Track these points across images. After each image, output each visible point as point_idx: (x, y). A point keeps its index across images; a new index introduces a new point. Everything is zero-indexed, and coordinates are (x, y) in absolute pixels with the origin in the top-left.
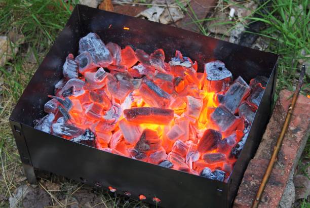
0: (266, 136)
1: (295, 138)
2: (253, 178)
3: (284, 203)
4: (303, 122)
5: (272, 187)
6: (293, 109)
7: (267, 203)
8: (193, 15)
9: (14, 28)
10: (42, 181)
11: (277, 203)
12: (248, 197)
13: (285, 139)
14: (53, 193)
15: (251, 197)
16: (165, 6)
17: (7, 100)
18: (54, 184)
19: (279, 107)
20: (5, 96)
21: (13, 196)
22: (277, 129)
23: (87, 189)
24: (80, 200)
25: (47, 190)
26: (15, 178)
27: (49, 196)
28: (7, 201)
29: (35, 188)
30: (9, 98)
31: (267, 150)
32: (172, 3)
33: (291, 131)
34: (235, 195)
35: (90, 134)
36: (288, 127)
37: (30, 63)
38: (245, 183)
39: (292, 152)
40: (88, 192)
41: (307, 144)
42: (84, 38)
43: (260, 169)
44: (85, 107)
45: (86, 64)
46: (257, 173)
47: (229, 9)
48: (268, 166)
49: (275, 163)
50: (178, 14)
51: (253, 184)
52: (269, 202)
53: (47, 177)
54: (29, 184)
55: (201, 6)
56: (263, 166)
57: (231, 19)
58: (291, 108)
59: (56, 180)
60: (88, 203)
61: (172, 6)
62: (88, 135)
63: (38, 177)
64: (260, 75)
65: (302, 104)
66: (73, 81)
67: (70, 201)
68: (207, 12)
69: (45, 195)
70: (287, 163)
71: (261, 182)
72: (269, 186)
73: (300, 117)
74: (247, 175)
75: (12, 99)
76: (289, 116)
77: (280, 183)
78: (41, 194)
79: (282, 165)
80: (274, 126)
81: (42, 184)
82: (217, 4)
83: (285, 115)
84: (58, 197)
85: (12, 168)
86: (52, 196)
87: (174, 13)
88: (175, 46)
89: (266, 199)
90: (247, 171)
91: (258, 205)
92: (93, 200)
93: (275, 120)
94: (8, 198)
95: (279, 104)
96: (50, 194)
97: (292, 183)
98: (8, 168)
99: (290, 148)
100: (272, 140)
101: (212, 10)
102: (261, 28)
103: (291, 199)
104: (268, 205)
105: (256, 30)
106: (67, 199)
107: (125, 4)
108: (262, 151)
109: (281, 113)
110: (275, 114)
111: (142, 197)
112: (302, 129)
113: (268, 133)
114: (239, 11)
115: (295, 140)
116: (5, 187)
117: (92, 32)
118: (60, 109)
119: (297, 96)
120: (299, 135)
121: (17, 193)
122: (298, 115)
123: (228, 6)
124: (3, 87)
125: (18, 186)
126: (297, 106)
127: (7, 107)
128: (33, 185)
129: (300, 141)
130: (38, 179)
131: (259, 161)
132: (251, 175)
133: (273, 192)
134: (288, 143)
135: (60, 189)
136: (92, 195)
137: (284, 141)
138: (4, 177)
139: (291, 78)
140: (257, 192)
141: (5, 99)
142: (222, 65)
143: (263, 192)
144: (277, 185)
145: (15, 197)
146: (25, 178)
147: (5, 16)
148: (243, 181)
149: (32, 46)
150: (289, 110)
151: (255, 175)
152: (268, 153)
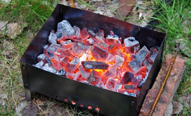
0: (158, 78)
1: (174, 79)
2: (151, 99)
3: (167, 114)
4: (178, 71)
5: (161, 104)
6: (173, 64)
7: (157, 112)
8: (119, 16)
9: (21, 19)
10: (34, 100)
11: (163, 112)
12: (148, 108)
13: (168, 79)
14: (40, 106)
15: (149, 109)
16: (104, 10)
17: (16, 57)
18: (41, 101)
19: (165, 63)
20: (15, 55)
21: (18, 107)
22: (164, 74)
23: (58, 105)
24: (55, 111)
25: (37, 104)
26: (19, 98)
27: (38, 108)
28: (14, 110)
29: (30, 103)
30: (17, 55)
31: (158, 85)
32: (108, 9)
33: (172, 75)
34: (141, 107)
35: (63, 71)
36: (170, 73)
37: (29, 38)
38: (146, 101)
39: (172, 86)
40: (59, 106)
41: (180, 86)
42: (61, 23)
43: (154, 94)
44: (60, 59)
45: (61, 36)
46: (153, 96)
47: (138, 14)
48: (159, 93)
49: (163, 92)
50: (111, 15)
51: (151, 102)
52: (159, 112)
53: (37, 97)
54: (27, 101)
55: (124, 11)
56: (156, 92)
57: (140, 18)
58: (172, 63)
59: (42, 99)
60: (59, 112)
61: (108, 10)
62: (62, 72)
63: (32, 97)
64: (156, 46)
65: (177, 62)
66: (54, 45)
67: (49, 111)
68: (127, 14)
69: (35, 107)
70: (169, 92)
71: (155, 101)
72: (159, 103)
73: (177, 68)
74: (147, 97)
75: (19, 57)
76: (171, 67)
77: (165, 102)
78: (33, 107)
79: (166, 93)
80: (163, 73)
81: (34, 101)
82: (132, 11)
83: (169, 67)
84: (43, 109)
85: (18, 92)
86: (40, 108)
87: (109, 14)
88: (110, 28)
89: (157, 110)
90: (147, 95)
91: (153, 112)
92: (62, 111)
93: (163, 70)
94: (15, 108)
95: (165, 61)
96: (38, 107)
97: (171, 103)
98: (15, 92)
99: (171, 84)
100: (161, 80)
101: (130, 13)
102: (156, 24)
103: (171, 112)
104: (159, 113)
105: (153, 24)
106: (47, 110)
107: (82, 8)
108: (156, 86)
109: (166, 66)
110: (163, 67)
111: (89, 108)
112: (177, 75)
113: (159, 77)
114: (145, 15)
115: (174, 80)
116: (14, 103)
117: (65, 20)
118: (47, 59)
119: (175, 58)
120: (176, 78)
121: (20, 105)
122: (175, 67)
123: (138, 12)
124: (14, 50)
125: (20, 102)
126: (175, 62)
127: (16, 61)
128: (29, 102)
129: (176, 81)
130: (32, 98)
131: (154, 90)
132: (149, 97)
133: (161, 106)
134: (170, 81)
135: (44, 104)
136: (62, 108)
137: (167, 81)
138: (13, 97)
139: (172, 51)
140: (152, 106)
141: (15, 56)
142: (133, 38)
143: (156, 106)
144: (163, 103)
145: (19, 107)
146: (25, 98)
147: (16, 12)
148: (145, 100)
149: (30, 29)
150: (171, 64)
151: (152, 97)
152: (159, 87)
